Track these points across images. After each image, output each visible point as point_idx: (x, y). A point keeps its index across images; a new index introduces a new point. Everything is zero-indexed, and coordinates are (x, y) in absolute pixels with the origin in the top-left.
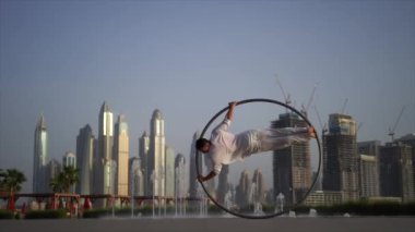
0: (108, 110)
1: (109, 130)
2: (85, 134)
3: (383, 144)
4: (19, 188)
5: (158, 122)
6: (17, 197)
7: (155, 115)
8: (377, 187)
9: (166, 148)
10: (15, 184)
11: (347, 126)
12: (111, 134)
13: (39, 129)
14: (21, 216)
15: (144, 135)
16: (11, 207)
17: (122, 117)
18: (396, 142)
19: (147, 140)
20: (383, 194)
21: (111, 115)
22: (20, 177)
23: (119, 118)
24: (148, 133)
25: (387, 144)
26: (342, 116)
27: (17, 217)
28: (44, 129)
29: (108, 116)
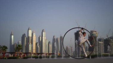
0: (30, 30)
1: (30, 35)
2: (24, 36)
3: (105, 39)
4: (6, 51)
5: (44, 33)
6: (5, 53)
7: (43, 31)
8: (103, 50)
9: (46, 40)
10: (5, 50)
11: (95, 34)
12: (31, 36)
13: (11, 35)
14: (7, 58)
15: (40, 36)
16: (4, 56)
17: (34, 32)
18: (109, 38)
19: (41, 38)
20: (105, 52)
21: (31, 31)
22: (6, 48)
23: (33, 32)
24: (41, 36)
25: (106, 39)
26: (94, 31)
27: (5, 59)
28: (13, 35)
29: (30, 31)
